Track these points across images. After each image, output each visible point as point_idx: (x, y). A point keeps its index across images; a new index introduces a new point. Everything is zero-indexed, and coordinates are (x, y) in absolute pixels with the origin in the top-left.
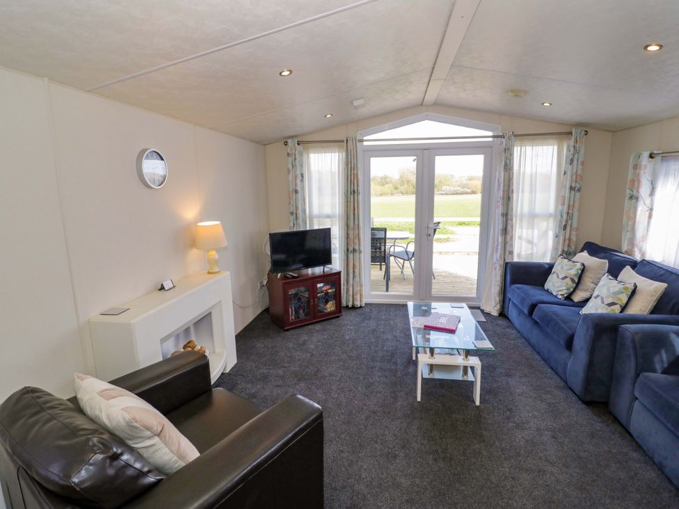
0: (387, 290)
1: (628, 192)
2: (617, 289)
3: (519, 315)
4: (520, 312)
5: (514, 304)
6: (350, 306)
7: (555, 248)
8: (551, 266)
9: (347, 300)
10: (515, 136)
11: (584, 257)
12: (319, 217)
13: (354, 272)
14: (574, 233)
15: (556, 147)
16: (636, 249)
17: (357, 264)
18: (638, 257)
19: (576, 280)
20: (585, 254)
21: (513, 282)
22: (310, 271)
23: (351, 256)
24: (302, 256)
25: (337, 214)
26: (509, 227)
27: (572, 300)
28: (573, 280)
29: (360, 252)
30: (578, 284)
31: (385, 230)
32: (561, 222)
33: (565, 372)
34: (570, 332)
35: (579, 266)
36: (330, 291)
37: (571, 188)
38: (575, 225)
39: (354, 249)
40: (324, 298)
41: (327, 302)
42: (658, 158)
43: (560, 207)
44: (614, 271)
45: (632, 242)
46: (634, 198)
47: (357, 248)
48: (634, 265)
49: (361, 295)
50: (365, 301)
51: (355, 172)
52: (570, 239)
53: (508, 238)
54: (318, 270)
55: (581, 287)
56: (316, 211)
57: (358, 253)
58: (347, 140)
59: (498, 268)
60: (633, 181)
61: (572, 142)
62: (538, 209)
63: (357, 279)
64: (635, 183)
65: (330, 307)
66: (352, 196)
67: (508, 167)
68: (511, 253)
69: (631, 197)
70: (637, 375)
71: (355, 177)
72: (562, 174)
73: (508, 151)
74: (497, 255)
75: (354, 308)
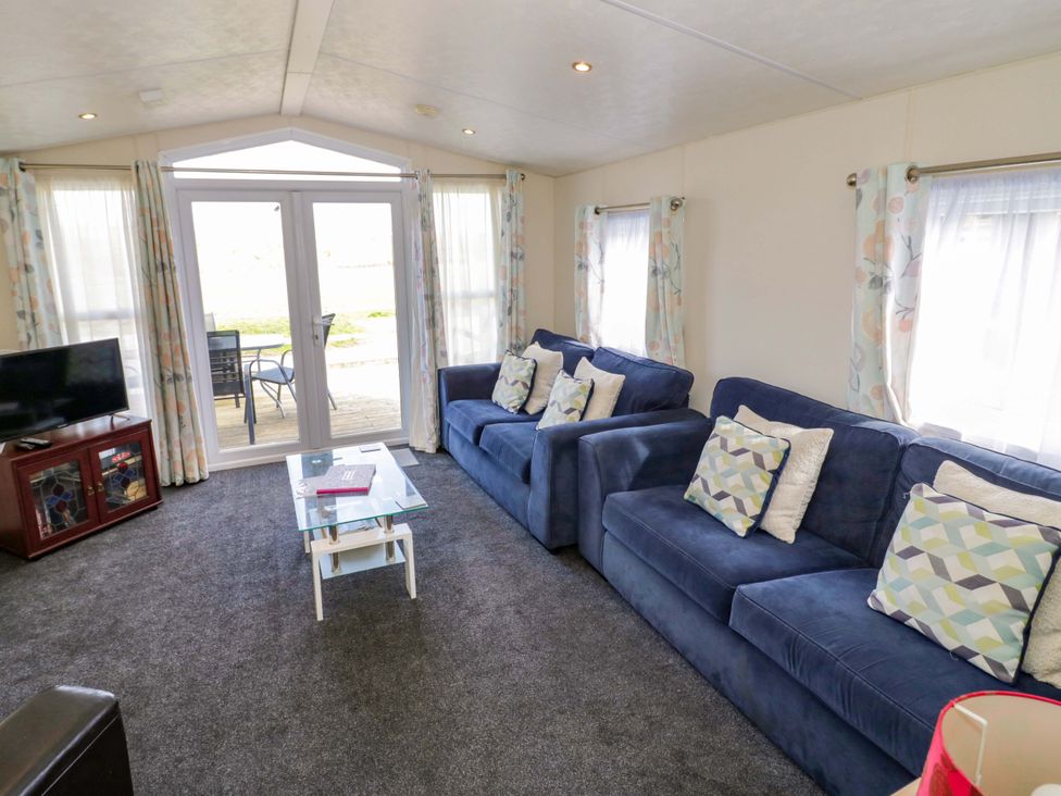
0: (252, 441)
1: (577, 259)
2: (573, 390)
3: (463, 446)
4: (464, 441)
5: (456, 431)
6: (178, 483)
7: (501, 342)
8: (497, 368)
9: (172, 474)
10: (433, 176)
11: (536, 351)
12: (91, 317)
13: (180, 418)
14: (521, 318)
15: (488, 195)
16: (592, 335)
17: (185, 403)
18: (594, 345)
19: (529, 384)
20: (536, 346)
21: (451, 398)
22: (81, 429)
23: (170, 388)
24: (61, 401)
25: (132, 307)
26: (438, 315)
27: (527, 413)
28: (525, 384)
29: (189, 379)
30: (531, 389)
31: (236, 334)
32: (504, 303)
33: (525, 516)
34: (526, 458)
35: (530, 364)
36: (129, 462)
37: (513, 255)
38: (521, 307)
39: (174, 375)
40: (118, 477)
41: (126, 484)
42: (604, 214)
43: (501, 283)
44: (570, 368)
45: (587, 327)
46: (584, 267)
47: (181, 371)
48: (591, 355)
49: (200, 460)
50: (208, 468)
51: (162, 228)
52: (517, 328)
53: (438, 331)
54: (99, 425)
55: (535, 392)
56: (80, 306)
57: (184, 382)
58: (137, 167)
59: (428, 379)
60: (580, 244)
61: (507, 189)
62: (475, 288)
63: (188, 430)
64: (583, 246)
65: (135, 492)
66: (160, 275)
67: (427, 224)
68: (444, 354)
69: (580, 266)
70: (603, 499)
71: (163, 238)
72: (499, 235)
73: (424, 199)
74: (425, 360)
75: (187, 484)
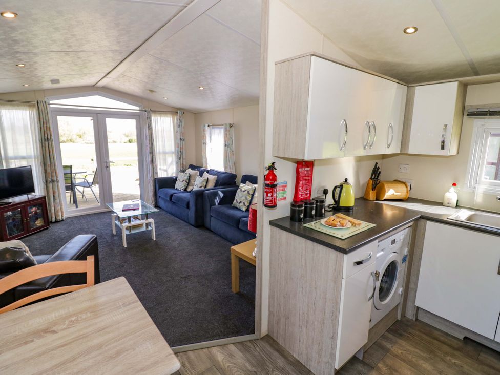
1: (203, 141)
2: (202, 180)
4: (165, 201)
5: (162, 198)
6: (53, 221)
7: (177, 169)
8: (177, 178)
9: (50, 218)
10: (152, 111)
11: (189, 171)
13: (54, 196)
14: (184, 161)
15: (171, 118)
16: (208, 166)
17: (56, 190)
18: (209, 169)
19: (188, 181)
20: (190, 169)
21: (160, 188)
23: (50, 185)
25: (33, 154)
26: (154, 159)
27: (187, 191)
28: (186, 181)
29: (58, 182)
30: (189, 183)
31: (71, 167)
32: (178, 156)
35: (188, 175)
36: (38, 211)
37: (181, 139)
38: (184, 157)
39: (52, 180)
40: (34, 216)
41: (37, 219)
42: (211, 127)
43: (177, 149)
44: (201, 175)
45: (206, 164)
46: (205, 144)
47: (55, 179)
48: (208, 172)
49: (62, 212)
50: (66, 216)
51: (48, 125)
52: (183, 164)
53: (154, 165)
54: (23, 198)
55: (189, 184)
57: (56, 183)
58: (38, 102)
59: (151, 182)
60: (203, 136)
61: (178, 117)
62: (167, 150)
63: (58, 201)
66: (47, 143)
67: (150, 128)
68: (157, 173)
69: (204, 143)
70: (211, 208)
71: (48, 129)
72: (176, 132)
73: (149, 119)
74: (150, 175)
75: (57, 221)
